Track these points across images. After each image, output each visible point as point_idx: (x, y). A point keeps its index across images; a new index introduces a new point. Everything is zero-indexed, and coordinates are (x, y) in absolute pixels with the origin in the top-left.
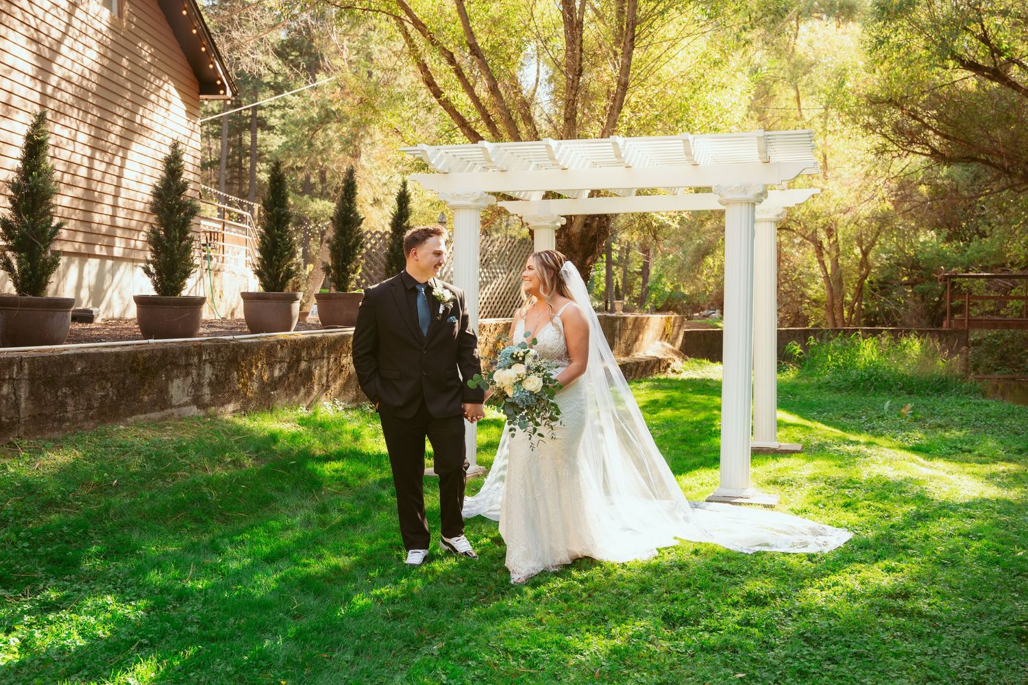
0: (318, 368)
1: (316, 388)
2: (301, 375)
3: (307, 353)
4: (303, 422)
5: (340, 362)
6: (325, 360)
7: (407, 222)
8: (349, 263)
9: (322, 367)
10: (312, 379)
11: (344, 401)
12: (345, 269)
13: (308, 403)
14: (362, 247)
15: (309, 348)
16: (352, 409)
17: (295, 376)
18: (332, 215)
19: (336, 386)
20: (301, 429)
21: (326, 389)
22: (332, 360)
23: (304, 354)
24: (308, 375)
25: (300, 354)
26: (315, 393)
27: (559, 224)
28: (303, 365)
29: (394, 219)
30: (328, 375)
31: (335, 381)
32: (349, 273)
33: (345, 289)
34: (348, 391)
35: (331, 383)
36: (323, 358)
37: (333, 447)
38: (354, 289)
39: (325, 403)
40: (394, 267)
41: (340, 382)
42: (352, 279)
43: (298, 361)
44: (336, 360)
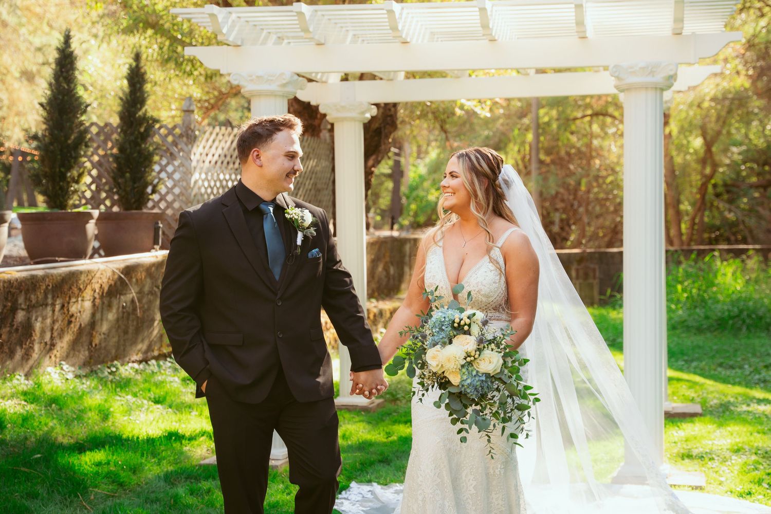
0: (40, 319)
1: (37, 347)
2: (17, 330)
3: (26, 299)
4: (30, 397)
5: (68, 310)
6: (49, 308)
7: (143, 110)
8: (70, 168)
9: (44, 318)
10: (31, 335)
11: (73, 365)
12: (63, 177)
13: (26, 369)
14: (87, 146)
15: (27, 292)
16: (85, 376)
17: (10, 333)
18: (44, 101)
19: (63, 345)
20: (30, 407)
21: (51, 350)
22: (58, 307)
23: (21, 300)
24: (27, 330)
25: (16, 300)
26: (35, 356)
27: (368, 116)
28: (20, 316)
29: (124, 106)
30: (52, 329)
31: (61, 337)
32: (69, 183)
33: (63, 206)
34: (79, 351)
35: (57, 341)
36: (46, 305)
37: (80, 432)
38: (76, 206)
39: (50, 369)
40: (128, 175)
41: (68, 338)
42: (76, 191)
43: (14, 310)
44: (63, 306)
